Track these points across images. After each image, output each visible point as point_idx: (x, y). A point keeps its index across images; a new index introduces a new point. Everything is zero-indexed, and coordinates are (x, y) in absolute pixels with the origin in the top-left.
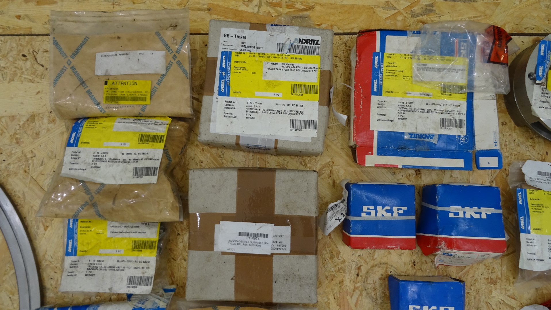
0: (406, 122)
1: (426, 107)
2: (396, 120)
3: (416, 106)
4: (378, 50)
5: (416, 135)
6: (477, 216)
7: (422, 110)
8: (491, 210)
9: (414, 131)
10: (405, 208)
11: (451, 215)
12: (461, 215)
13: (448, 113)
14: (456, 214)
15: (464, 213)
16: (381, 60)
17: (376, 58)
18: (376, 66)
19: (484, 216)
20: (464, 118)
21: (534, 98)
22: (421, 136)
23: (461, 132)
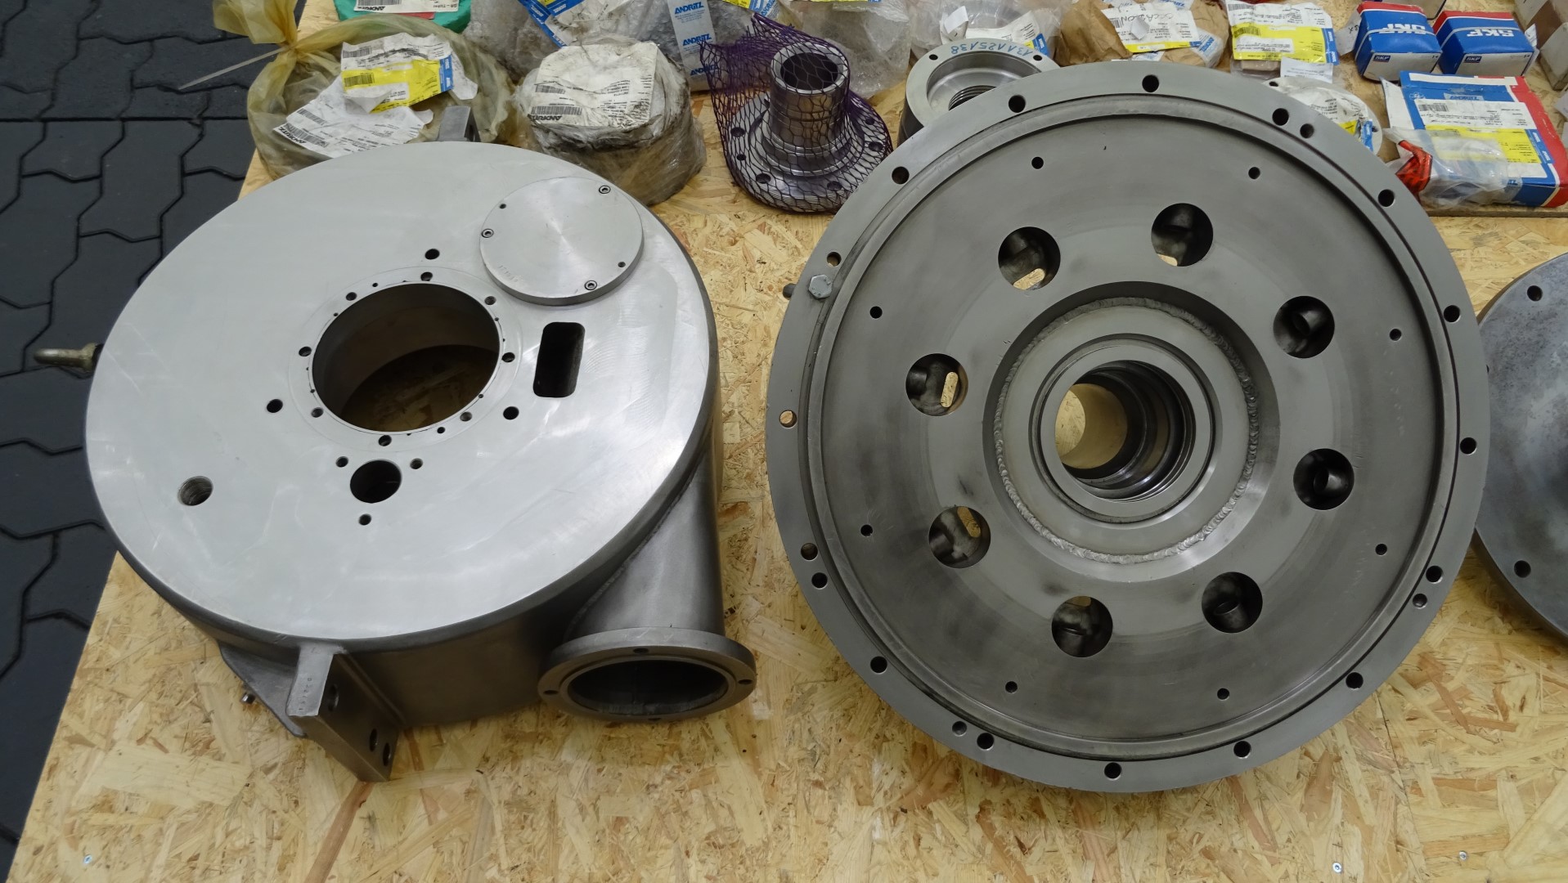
0: (1486, 109)
1: (1468, 120)
2: (1499, 111)
3: (1482, 122)
4: (1551, 166)
5: (1470, 99)
6: (1397, 25)
7: (1472, 118)
8: (1383, 31)
9: (1473, 102)
10: (1469, 35)
11: (1423, 28)
12: (1414, 26)
13: (1443, 116)
14: (1419, 28)
15: (1411, 28)
16: (1541, 157)
17: (1548, 159)
18: (1545, 153)
19: (1390, 26)
20: (1421, 113)
21: (1367, 110)
22: (1464, 98)
23: (1420, 101)
